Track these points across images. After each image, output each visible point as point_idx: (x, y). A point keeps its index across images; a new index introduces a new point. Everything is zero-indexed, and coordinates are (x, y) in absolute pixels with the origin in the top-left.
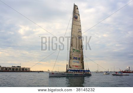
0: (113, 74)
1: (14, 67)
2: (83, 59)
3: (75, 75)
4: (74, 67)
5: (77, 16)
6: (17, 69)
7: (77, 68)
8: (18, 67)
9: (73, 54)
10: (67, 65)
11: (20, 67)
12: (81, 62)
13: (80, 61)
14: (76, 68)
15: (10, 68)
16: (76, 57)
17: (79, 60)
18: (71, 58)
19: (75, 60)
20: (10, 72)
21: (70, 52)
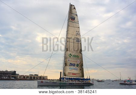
0: (120, 83)
1: (31, 75)
2: (82, 65)
3: (70, 84)
4: (70, 75)
5: (75, 16)
6: (34, 78)
7: (75, 76)
8: (36, 75)
9: (69, 60)
10: (61, 72)
11: (38, 75)
12: (80, 69)
13: (78, 68)
14: (73, 75)
15: (28, 77)
16: (72, 63)
17: (77, 66)
18: (66, 64)
19: (72, 67)
20: (28, 80)
21: (65, 58)
